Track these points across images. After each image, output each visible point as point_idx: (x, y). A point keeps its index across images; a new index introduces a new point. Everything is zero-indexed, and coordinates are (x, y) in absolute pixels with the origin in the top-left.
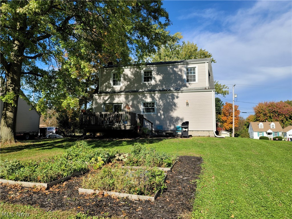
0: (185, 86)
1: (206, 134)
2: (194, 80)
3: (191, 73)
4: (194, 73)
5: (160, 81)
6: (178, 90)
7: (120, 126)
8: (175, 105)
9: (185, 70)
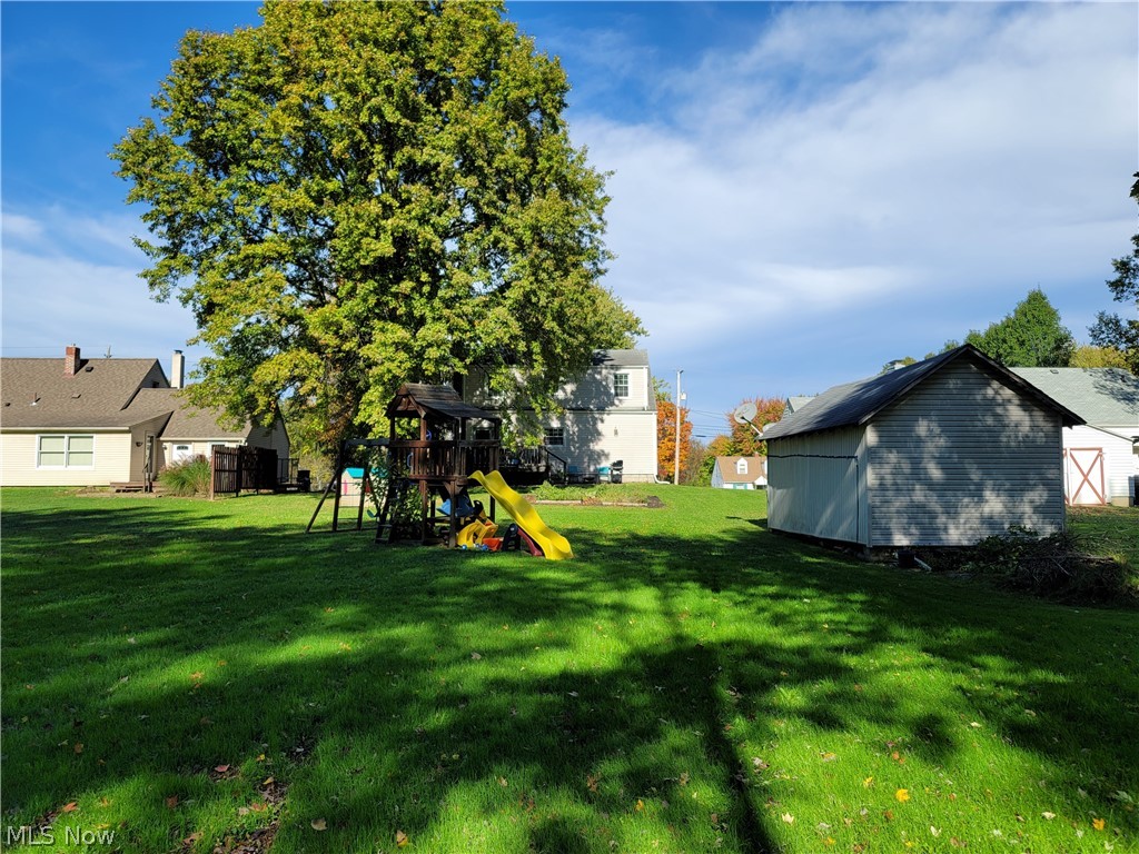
0: (613, 404)
1: (643, 479)
2: (626, 395)
3: (621, 382)
4: (626, 382)
5: (572, 393)
6: (601, 409)
7: (530, 468)
8: (599, 434)
9: (612, 377)
